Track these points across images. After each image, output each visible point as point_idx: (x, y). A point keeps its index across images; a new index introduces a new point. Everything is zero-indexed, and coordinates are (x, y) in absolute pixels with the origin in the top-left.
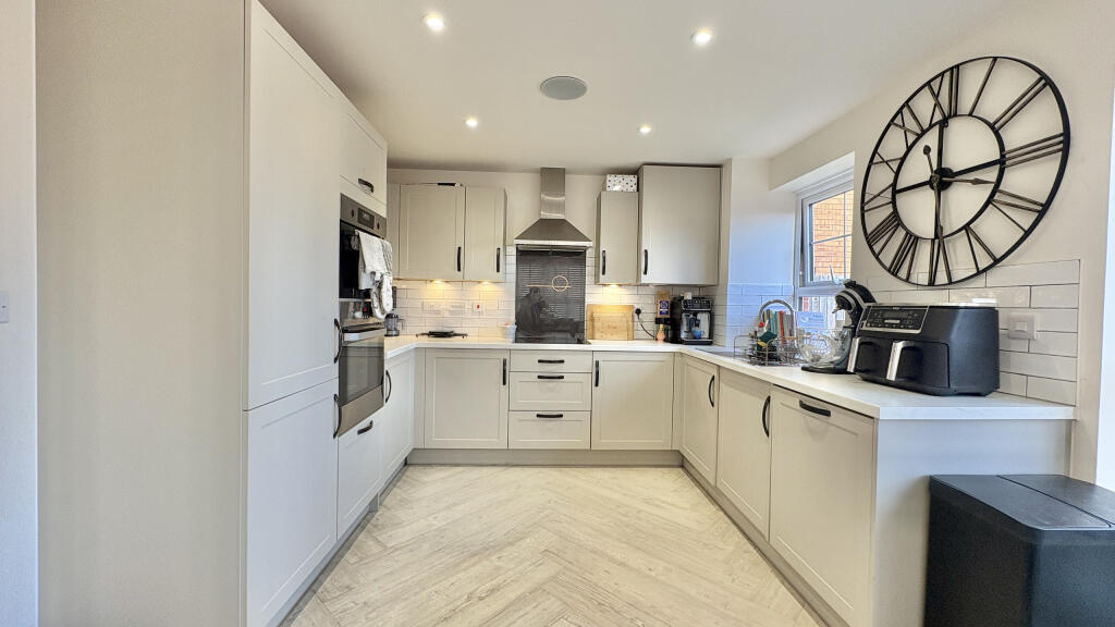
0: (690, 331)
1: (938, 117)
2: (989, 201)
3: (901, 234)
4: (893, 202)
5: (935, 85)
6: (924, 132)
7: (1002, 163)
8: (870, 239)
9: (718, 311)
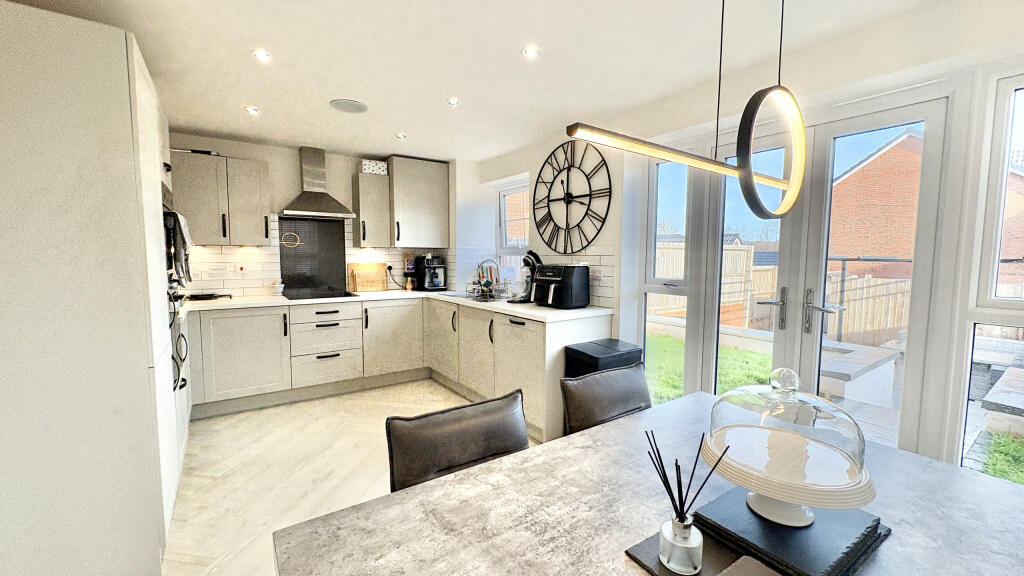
0: (432, 281)
1: (566, 165)
2: (586, 214)
3: (552, 225)
4: (548, 206)
5: (565, 146)
6: (561, 171)
7: (590, 196)
8: (539, 225)
9: (451, 267)
